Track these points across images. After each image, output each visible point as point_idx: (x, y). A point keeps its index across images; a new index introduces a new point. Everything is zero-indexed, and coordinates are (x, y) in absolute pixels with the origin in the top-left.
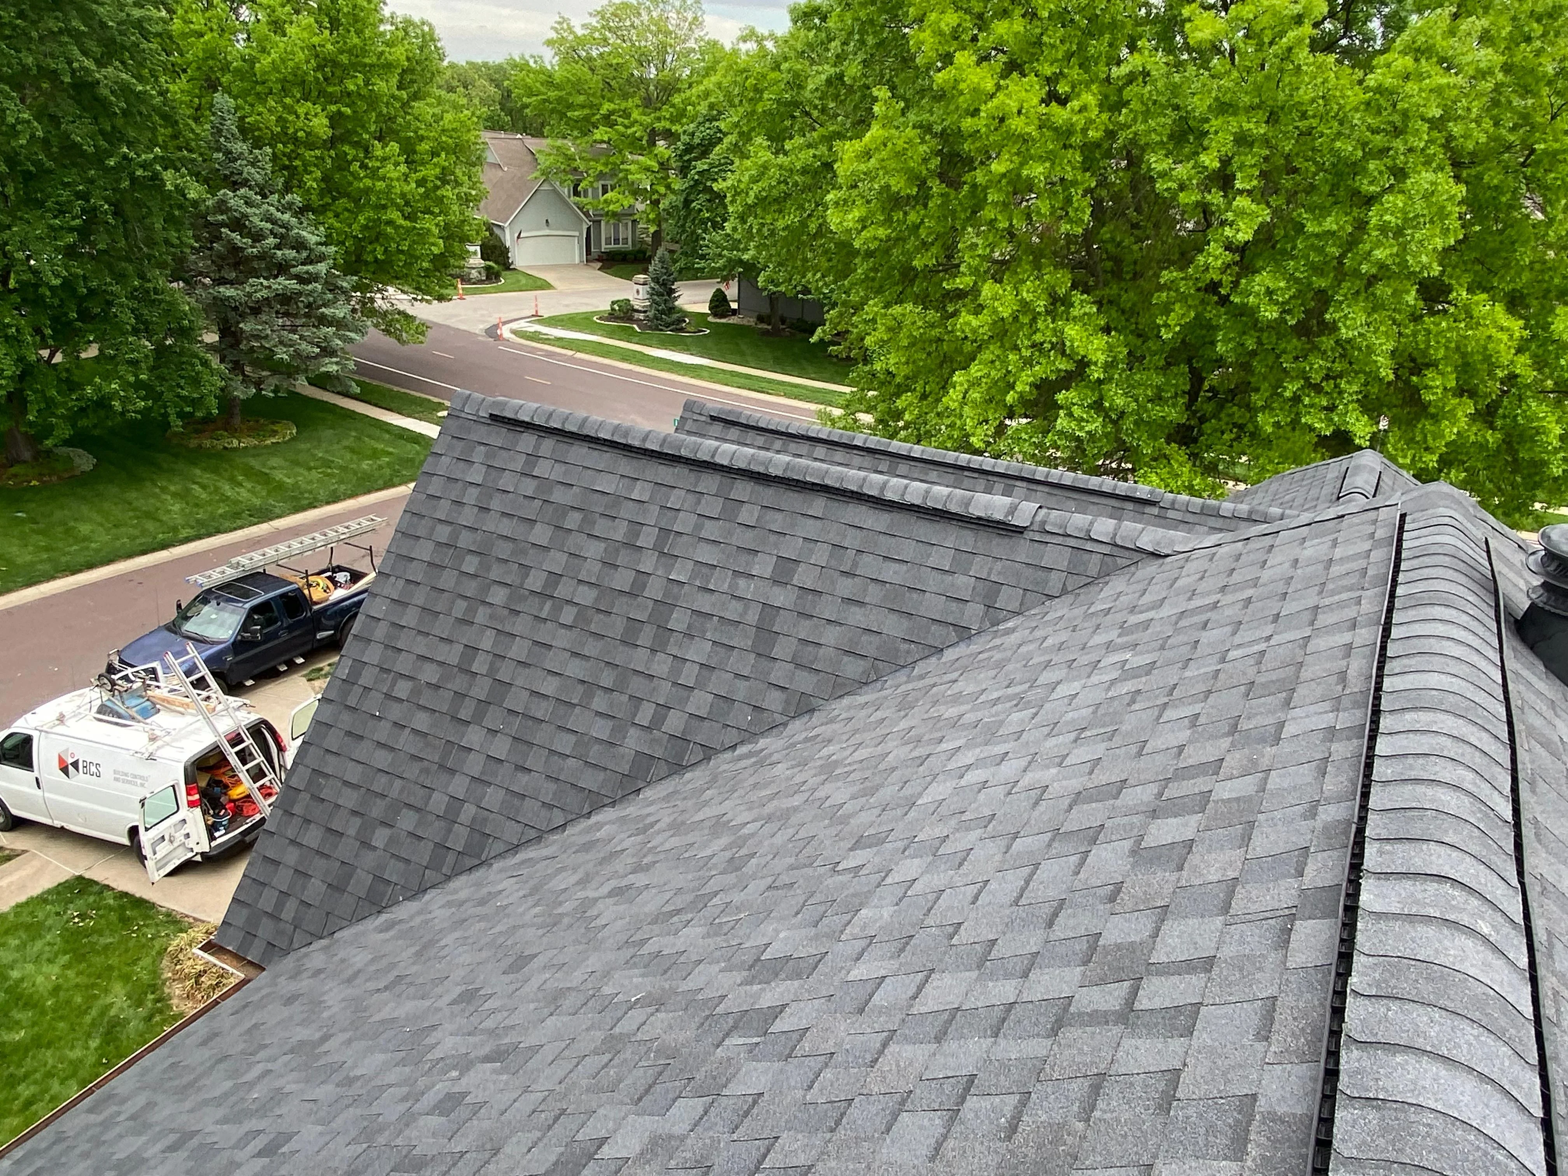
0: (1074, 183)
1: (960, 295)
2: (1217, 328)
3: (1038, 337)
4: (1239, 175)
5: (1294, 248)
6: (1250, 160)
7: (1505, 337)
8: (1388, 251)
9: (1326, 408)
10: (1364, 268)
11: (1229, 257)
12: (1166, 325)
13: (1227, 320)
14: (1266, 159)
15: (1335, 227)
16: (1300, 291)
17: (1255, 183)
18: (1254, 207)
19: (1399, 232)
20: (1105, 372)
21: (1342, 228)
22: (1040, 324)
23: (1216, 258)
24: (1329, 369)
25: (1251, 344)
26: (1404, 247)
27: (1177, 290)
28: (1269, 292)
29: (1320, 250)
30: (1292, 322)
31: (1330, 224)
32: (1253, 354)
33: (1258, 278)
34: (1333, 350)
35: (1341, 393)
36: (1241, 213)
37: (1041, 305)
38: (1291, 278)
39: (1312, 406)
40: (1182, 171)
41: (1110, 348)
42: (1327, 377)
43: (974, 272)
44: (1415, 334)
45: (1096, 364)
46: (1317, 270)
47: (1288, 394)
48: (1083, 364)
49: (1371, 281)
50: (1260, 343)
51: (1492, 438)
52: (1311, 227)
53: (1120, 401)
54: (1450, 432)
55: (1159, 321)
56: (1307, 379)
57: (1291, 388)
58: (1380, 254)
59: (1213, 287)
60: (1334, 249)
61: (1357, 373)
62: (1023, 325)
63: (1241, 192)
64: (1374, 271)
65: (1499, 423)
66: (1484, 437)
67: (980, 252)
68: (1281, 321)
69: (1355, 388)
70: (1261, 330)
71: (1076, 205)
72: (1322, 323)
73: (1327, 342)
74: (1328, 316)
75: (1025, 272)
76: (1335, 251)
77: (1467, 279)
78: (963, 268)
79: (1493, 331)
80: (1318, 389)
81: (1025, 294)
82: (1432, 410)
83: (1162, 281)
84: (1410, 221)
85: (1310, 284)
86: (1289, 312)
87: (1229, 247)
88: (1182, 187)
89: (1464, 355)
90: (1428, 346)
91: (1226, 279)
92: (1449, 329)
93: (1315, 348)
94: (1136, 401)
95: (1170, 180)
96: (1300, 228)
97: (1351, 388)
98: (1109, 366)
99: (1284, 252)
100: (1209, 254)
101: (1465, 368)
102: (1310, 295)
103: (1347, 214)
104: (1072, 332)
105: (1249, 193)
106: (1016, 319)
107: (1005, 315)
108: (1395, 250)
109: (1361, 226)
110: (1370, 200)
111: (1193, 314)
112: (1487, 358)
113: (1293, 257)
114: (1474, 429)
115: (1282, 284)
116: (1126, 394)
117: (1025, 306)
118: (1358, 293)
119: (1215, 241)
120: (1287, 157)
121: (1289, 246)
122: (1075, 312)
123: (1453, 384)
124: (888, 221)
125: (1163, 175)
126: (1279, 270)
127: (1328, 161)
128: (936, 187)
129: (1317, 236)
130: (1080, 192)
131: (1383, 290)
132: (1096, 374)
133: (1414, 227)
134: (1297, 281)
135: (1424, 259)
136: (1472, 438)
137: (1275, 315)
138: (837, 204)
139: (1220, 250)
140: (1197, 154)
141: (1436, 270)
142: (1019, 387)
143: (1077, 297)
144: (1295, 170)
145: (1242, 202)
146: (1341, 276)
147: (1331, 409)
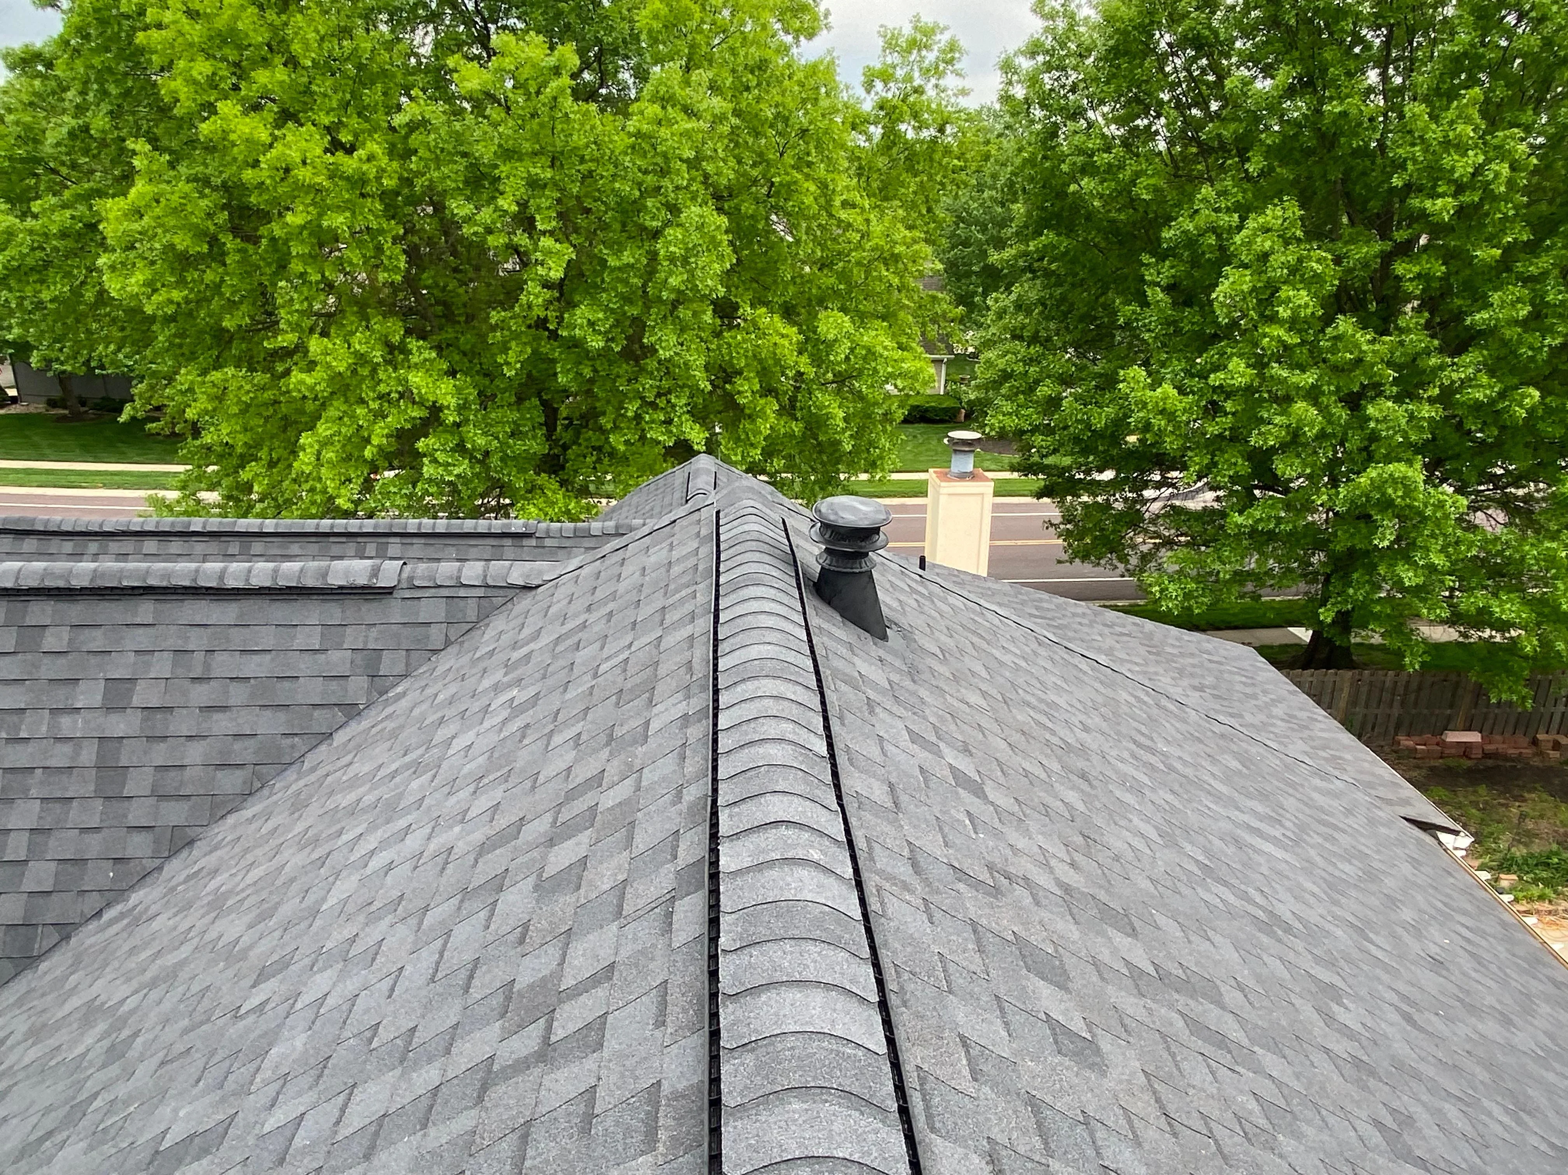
0: (381, 231)
1: (286, 353)
2: (554, 361)
3: (382, 388)
4: (538, 217)
5: (603, 281)
6: (545, 203)
7: (786, 343)
8: (679, 279)
9: (664, 422)
10: (665, 295)
11: (548, 294)
12: (508, 363)
13: (561, 353)
14: (559, 201)
15: (632, 260)
16: (617, 320)
17: (554, 223)
18: (558, 246)
19: (685, 261)
20: (460, 414)
21: (638, 261)
22: (382, 375)
23: (537, 296)
24: (659, 387)
25: (587, 372)
26: (691, 273)
27: (509, 329)
28: (591, 324)
29: (626, 282)
30: (618, 349)
31: (627, 257)
32: (591, 381)
33: (578, 312)
34: (658, 370)
35: (674, 406)
36: (548, 253)
37: (377, 356)
38: (607, 309)
39: (653, 421)
40: (484, 215)
41: (459, 390)
42: (659, 395)
43: (296, 327)
44: (719, 347)
45: (448, 407)
46: (627, 299)
47: (630, 414)
48: (436, 410)
49: (675, 305)
50: (595, 371)
51: (797, 428)
52: (612, 262)
53: (481, 441)
54: (765, 428)
55: (500, 360)
56: (642, 398)
57: (632, 408)
58: (673, 281)
59: (541, 323)
60: (636, 280)
61: (682, 387)
62: (363, 378)
63: (544, 233)
64: (673, 296)
65: (799, 415)
66: (791, 428)
67: (297, 307)
68: (607, 349)
69: (684, 401)
70: (593, 359)
71: (388, 253)
72: (642, 346)
73: (651, 364)
74: (645, 341)
75: (352, 323)
76: (636, 281)
77: (747, 296)
78: (282, 325)
79: (777, 339)
80: (653, 405)
81: (358, 347)
82: (747, 411)
83: (493, 321)
84: (691, 251)
85: (625, 313)
86: (612, 340)
87: (547, 285)
88: (489, 231)
89: (761, 361)
90: (732, 357)
91: (551, 315)
92: (744, 341)
93: (642, 370)
94: (497, 438)
95: (476, 225)
96: (603, 262)
97: (680, 401)
98: (462, 408)
99: (596, 286)
100: (529, 293)
101: (764, 373)
102: (628, 323)
103: (639, 248)
104: (416, 379)
105: (551, 233)
106: (354, 372)
107: (342, 369)
108: (685, 277)
109: (653, 256)
110: (656, 234)
111: (529, 350)
112: (777, 362)
113: (604, 290)
114: (782, 422)
115: (601, 315)
116: (485, 434)
117: (361, 359)
118: (665, 316)
119: (532, 280)
120: (578, 198)
121: (599, 280)
122: (415, 359)
123: (758, 387)
124: (181, 282)
125: (468, 219)
126: (595, 302)
127: (612, 201)
128: (230, 242)
129: (619, 269)
130: (390, 240)
131: (684, 313)
132: (451, 418)
133: (696, 256)
134: (613, 311)
135: (709, 282)
136: (782, 431)
137: (602, 344)
138: (113, 268)
139: (539, 288)
140: (494, 198)
141: (722, 291)
142: (375, 441)
143: (413, 344)
144: (588, 211)
145: (546, 242)
146: (648, 303)
147: (669, 422)
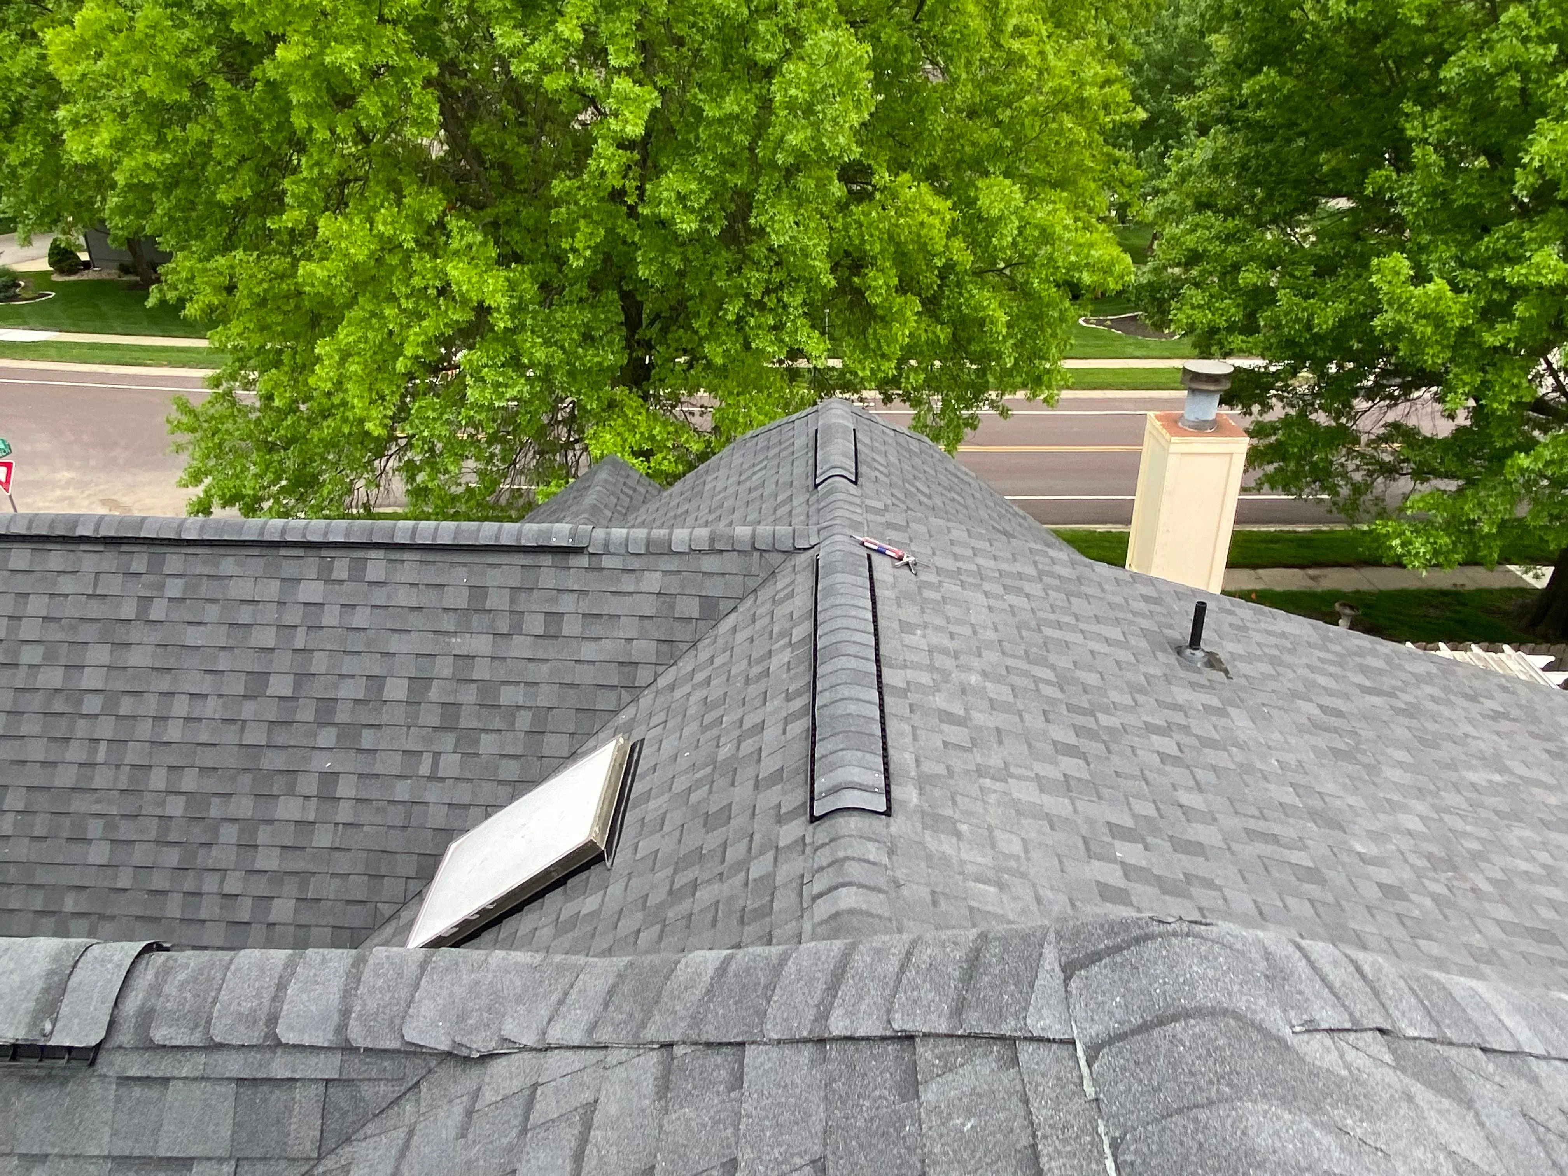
0: (408, 71)
1: (295, 237)
2: (636, 246)
3: (416, 281)
4: (611, 49)
5: (697, 138)
6: (621, 29)
7: (937, 222)
8: (802, 135)
9: (775, 328)
10: (780, 158)
11: (624, 156)
12: (574, 250)
13: (642, 237)
14: (639, 26)
15: (736, 109)
16: (716, 193)
17: (632, 57)
18: (637, 89)
19: (809, 110)
20: (513, 317)
21: (745, 110)
22: (415, 264)
23: (610, 160)
24: (768, 281)
25: (676, 263)
26: (817, 126)
27: (576, 203)
28: (682, 198)
29: (727, 139)
30: (715, 232)
31: (730, 105)
32: (681, 274)
33: (664, 181)
34: (767, 258)
35: (785, 307)
36: (625, 99)
37: (408, 239)
38: (702, 178)
39: (759, 326)
40: (541, 48)
41: (512, 286)
42: (767, 292)
43: (304, 201)
44: (846, 228)
45: (498, 309)
46: (730, 164)
47: (730, 317)
48: (483, 310)
49: (790, 172)
50: (686, 260)
51: (943, 334)
52: (710, 111)
53: (540, 354)
54: (902, 334)
55: (565, 245)
56: (747, 296)
57: (732, 310)
58: (794, 139)
59: (617, 195)
60: (741, 137)
61: (797, 281)
62: (392, 270)
63: (618, 71)
64: (791, 160)
65: (945, 315)
66: (934, 333)
67: (305, 174)
68: (703, 231)
69: (799, 300)
70: (683, 244)
71: (416, 100)
72: (748, 229)
73: (758, 250)
74: (752, 221)
75: (377, 195)
76: (743, 139)
77: (885, 156)
78: (288, 200)
79: (924, 216)
80: (761, 306)
81: (381, 228)
82: (880, 312)
83: (555, 193)
84: (818, 95)
85: (725, 183)
86: (709, 219)
87: (625, 144)
88: (546, 68)
89: (898, 245)
90: (863, 241)
91: (631, 184)
92: (880, 220)
93: (746, 257)
94: (562, 348)
95: (528, 60)
96: (698, 112)
97: (795, 300)
98: (517, 310)
99: (688, 145)
100: (599, 155)
101: (901, 258)
102: (728, 196)
103: (747, 91)
104: (456, 271)
105: (629, 71)
106: (379, 261)
107: (361, 258)
108: (809, 132)
109: (766, 104)
110: (769, 72)
111: (602, 232)
112: (923, 247)
113: (699, 151)
114: (923, 326)
115: (694, 186)
116: (547, 343)
117: (389, 245)
118: (778, 188)
119: (604, 138)
120: (667, 24)
121: (692, 136)
122: (455, 244)
123: (896, 281)
124: (161, 143)
125: (517, 53)
126: (687, 167)
127: (711, 25)
128: (220, 86)
129: (720, 121)
130: (419, 82)
131: (806, 183)
132: (502, 323)
133: (824, 101)
134: (710, 180)
135: (842, 140)
136: (924, 337)
137: (695, 226)
138: (75, 123)
139: (612, 149)
140: (553, 22)
141: (856, 152)
142: (409, 351)
143: (453, 223)
144: (680, 42)
145: (622, 84)
146: (757, 168)
147: (778, 327)
